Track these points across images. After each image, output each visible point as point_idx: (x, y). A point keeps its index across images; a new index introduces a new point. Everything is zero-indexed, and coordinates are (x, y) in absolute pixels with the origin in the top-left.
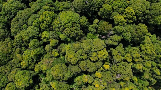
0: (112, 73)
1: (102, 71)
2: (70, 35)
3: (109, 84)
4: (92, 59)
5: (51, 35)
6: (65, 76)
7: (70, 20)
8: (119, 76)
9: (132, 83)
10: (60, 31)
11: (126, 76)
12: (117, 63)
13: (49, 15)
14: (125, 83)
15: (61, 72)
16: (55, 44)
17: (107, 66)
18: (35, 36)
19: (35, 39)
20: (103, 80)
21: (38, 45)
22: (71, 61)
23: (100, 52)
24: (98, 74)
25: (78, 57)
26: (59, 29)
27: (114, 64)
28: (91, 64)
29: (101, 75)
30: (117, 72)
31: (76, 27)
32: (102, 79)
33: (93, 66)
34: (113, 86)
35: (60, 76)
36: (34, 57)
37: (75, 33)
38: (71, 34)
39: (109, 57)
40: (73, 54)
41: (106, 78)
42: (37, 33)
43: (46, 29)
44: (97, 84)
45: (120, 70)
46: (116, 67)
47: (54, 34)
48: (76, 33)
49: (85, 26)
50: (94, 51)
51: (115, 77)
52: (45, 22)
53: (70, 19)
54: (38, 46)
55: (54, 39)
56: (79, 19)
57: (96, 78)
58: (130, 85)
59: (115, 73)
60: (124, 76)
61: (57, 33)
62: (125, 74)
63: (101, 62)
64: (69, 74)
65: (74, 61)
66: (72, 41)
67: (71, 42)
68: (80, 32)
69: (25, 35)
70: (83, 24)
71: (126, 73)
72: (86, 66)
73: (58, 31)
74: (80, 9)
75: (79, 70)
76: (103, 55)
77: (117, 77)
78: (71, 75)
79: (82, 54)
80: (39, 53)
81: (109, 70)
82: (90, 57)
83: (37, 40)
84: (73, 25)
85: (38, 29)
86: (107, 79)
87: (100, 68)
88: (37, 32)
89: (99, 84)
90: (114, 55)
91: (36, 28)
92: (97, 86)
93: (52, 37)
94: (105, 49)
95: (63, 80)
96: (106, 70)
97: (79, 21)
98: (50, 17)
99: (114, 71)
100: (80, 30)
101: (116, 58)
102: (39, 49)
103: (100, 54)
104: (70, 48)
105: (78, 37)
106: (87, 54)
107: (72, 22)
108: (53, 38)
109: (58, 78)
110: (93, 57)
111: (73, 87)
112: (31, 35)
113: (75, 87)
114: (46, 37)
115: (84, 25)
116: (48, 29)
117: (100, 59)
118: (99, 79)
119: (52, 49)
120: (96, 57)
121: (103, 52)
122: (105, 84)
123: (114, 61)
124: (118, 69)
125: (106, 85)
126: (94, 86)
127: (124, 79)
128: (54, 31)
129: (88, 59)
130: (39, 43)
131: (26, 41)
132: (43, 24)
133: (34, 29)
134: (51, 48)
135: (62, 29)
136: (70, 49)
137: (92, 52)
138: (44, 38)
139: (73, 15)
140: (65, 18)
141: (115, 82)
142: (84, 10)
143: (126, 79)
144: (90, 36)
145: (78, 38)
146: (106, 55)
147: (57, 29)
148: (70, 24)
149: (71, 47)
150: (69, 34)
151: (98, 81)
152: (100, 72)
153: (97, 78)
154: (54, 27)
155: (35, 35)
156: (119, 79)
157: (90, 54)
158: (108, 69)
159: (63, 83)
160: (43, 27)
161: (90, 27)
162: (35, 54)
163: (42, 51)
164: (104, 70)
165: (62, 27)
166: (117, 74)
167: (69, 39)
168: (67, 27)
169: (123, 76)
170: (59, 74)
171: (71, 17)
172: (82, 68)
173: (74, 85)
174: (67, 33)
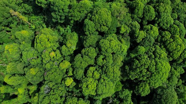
0: (57, 84)
1: (67, 72)
2: (138, 60)
3: (43, 71)
4: (91, 68)
5: (151, 37)
6: (92, 22)
7: (158, 72)
8: (46, 90)
9: (25, 102)
10: (148, 52)
11: (40, 100)
12: (66, 99)
13: (178, 50)
14: (31, 93)
15: (101, 19)
16: (137, 35)
17: (70, 82)
18: (158, 19)
19: (155, 18)
20: (54, 66)
21: (146, 17)
22: (107, 40)
23: (95, 84)
24: (66, 64)
25: (105, 52)
26: (152, 51)
27: (66, 94)
28: (87, 63)
29: (63, 69)
30: (54, 91)
31: (145, 74)
32: (57, 66)
33: (82, 65)
34: (38, 75)
35: (96, 16)
36: (135, 3)
37: (138, 67)
38: (140, 62)
39: (76, 94)
40: (114, 48)
41: (55, 72)
42: (161, 24)
43: (161, 36)
44: (55, 55)
45: (53, 96)
46: (62, 93)
47: (150, 42)
48: (136, 69)
49: (137, 87)
50: (100, 77)
51: (49, 83)
52: (172, 40)
53: (160, 72)
54: (145, 15)
55: (144, 39)
56: (151, 84)
57: (63, 59)
58: (24, 99)
59: (54, 87)
60: (41, 97)
61: (149, 46)
62: (44, 100)
63: (80, 78)
64: (90, 29)
65: (105, 43)
66: (127, 59)
67: (126, 57)
68: (133, 76)
69: (166, 9)
70: (142, 86)
71: (44, 102)
72: (87, 55)
73: (150, 50)
74: (162, 94)
75: (87, 44)
76: (90, 86)
77: (46, 86)
78: (87, 31)
79: (106, 60)
80: (136, 10)
81: (63, 82)
82: (96, 67)
83: (153, 19)
84: (149, 71)
85: (166, 27)
86: (53, 72)
87: (73, 72)
88: (163, 24)
89: (53, 58)
90: (80, 102)
91: (169, 26)
92: (53, 54)
93: (149, 37)
94: (93, 93)
95: (88, 17)
96: (66, 78)
97: (148, 82)
98: (175, 50)
99: (57, 87)
100: (136, 77)
101: (74, 100)
102: (141, 15)
103: (93, 82)
104: (122, 50)
105: (128, 70)
106: (102, 67)
107: (153, 73)
108: (146, 37)
109: (95, 12)
110: (94, 71)
111: (68, 28)
112: (164, 15)
113: (66, 31)
114: (152, 31)
115: (140, 86)
116: (159, 39)
117: (86, 78)
118: (58, 62)
119: (131, 28)
120: (92, 75)
121: (92, 89)
122: (48, 66)
123: (70, 95)
124: (56, 95)
125: (46, 67)
126: (55, 51)
127: (37, 95)
128: (152, 45)
129: (95, 64)
130: (147, 18)
131: (158, 6)
132: (170, 36)
133: (169, 23)
134: (134, 28)
135: (151, 55)
136: (121, 48)
137: (101, 74)
138: (151, 27)
139: (162, 79)
140: (164, 67)
141: (41, 80)
142: (158, 97)
143: (36, 97)
144: (119, 85)
145: (126, 68)
146: (86, 90)
147: (154, 49)
148: (153, 69)
149: (122, 52)
150: (141, 60)
151: (58, 58)
152: (67, 69)
153: (62, 61)
154: (158, 47)
155: (160, 19)
156: (42, 88)
157: (101, 70)
158: (65, 81)
159: (83, 15)
160: (165, 34)
161: (129, 93)
162: (139, 5)
163: (136, 16)
164: (66, 76)
165: (153, 56)
166: (51, 89)
167: (133, 56)
168: (151, 62)
169: (43, 96)
170: (100, 15)
171: (161, 76)
172: (87, 49)
173: (70, 31)
174: (143, 57)
